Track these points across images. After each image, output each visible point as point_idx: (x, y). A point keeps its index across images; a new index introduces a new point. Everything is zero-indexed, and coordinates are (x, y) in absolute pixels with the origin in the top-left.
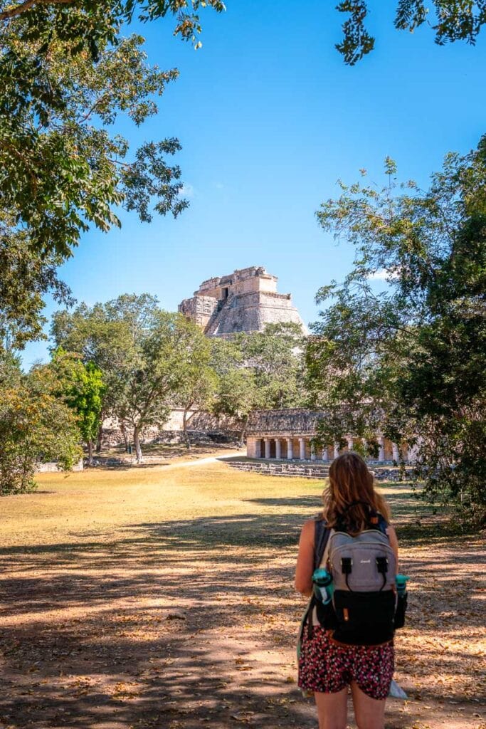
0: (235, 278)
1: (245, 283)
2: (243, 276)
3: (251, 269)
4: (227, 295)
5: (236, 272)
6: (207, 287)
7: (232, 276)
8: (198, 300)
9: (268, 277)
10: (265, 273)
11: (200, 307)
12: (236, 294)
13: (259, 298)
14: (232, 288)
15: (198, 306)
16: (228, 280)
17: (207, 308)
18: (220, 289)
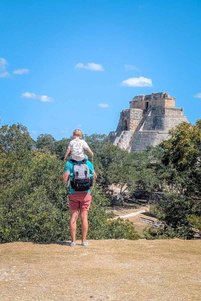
0: (152, 97)
1: (157, 100)
2: (157, 97)
3: (161, 94)
4: (148, 106)
5: (153, 94)
6: (137, 100)
7: (150, 95)
8: (131, 111)
9: (170, 98)
10: (168, 96)
11: (132, 115)
12: (153, 107)
13: (164, 112)
14: (150, 103)
15: (131, 114)
16: (148, 98)
17: (136, 115)
18: (144, 103)
